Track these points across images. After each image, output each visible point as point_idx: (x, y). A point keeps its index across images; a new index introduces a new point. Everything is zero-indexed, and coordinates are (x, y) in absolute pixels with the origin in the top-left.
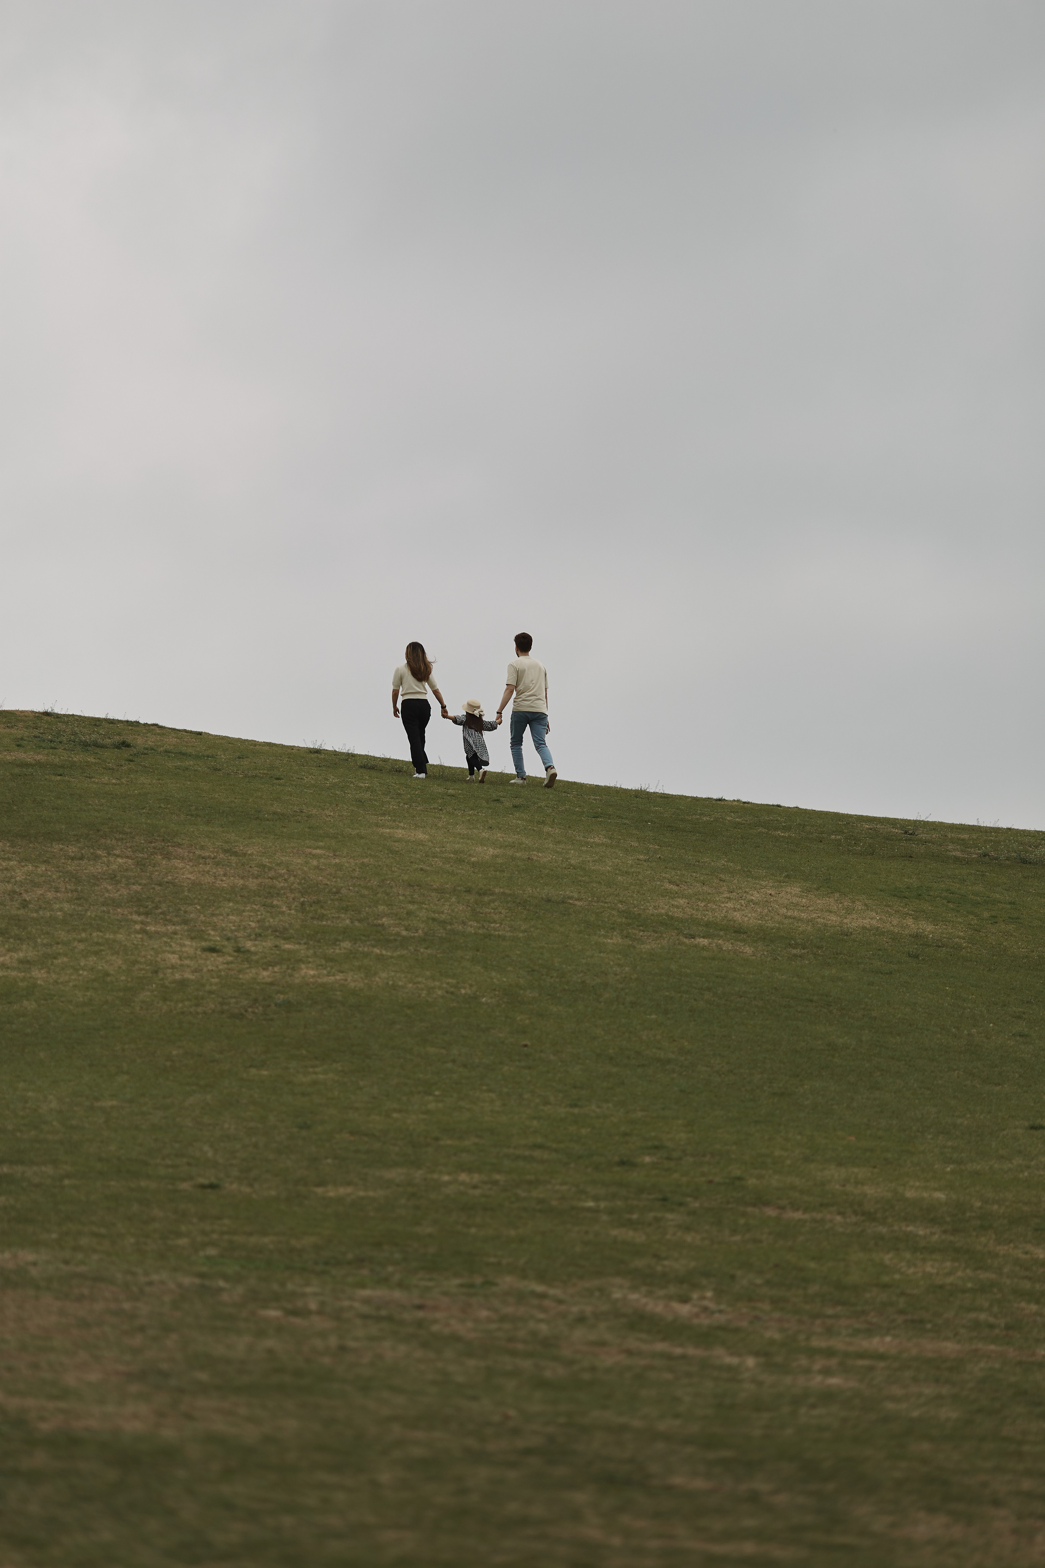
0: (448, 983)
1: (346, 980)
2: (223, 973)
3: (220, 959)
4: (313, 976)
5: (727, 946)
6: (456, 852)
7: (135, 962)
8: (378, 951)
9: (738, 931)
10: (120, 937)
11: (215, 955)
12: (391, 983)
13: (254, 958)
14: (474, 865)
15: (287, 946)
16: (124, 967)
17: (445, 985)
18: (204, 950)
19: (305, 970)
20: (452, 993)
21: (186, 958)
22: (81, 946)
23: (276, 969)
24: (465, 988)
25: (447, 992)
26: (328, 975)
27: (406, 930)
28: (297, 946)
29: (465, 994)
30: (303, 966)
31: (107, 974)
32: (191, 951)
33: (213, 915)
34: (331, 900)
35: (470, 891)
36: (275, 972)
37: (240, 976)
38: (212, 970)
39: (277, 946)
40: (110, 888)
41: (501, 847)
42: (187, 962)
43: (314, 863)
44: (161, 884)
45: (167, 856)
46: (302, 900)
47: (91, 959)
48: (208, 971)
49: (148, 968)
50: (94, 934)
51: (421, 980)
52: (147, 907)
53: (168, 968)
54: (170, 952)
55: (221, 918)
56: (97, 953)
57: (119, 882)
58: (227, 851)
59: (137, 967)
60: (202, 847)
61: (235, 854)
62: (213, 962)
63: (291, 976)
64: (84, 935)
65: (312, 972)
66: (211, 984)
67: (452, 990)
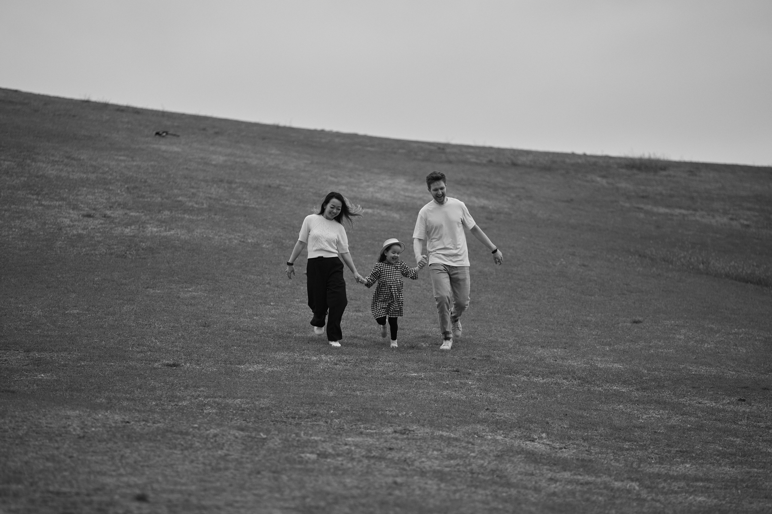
0: (239, 236)
1: (178, 234)
2: (101, 230)
3: (97, 222)
4: (157, 232)
5: (384, 213)
6: (202, 158)
7: (45, 224)
8: (188, 217)
9: (385, 205)
10: (28, 208)
11: (91, 219)
12: (205, 236)
13: (117, 221)
14: (215, 166)
15: (132, 214)
16: (39, 227)
17: (237, 237)
18: (84, 216)
19: (150, 228)
20: (243, 242)
21: (76, 221)
22: (7, 214)
23: (133, 227)
24: (250, 239)
25: (240, 241)
26: (165, 230)
27: (196, 204)
28: (138, 214)
29: (251, 242)
30: (148, 226)
31: (31, 231)
32: (76, 217)
33: (77, 195)
34: (144, 186)
35: (222, 181)
36: (133, 229)
37: (113, 232)
38: (94, 228)
39: (126, 214)
40: (8, 179)
41: (226, 155)
42: (76, 223)
43: (123, 164)
44: (37, 177)
45: (34, 160)
46: (126, 186)
47: (16, 221)
48: (92, 229)
49: (54, 227)
50: (12, 207)
51: (221, 234)
52: (36, 190)
53: (66, 227)
54: (63, 217)
55: (83, 197)
56: (19, 218)
57: (12, 176)
58: (68, 158)
59: (47, 226)
60: (53, 155)
61: (73, 159)
62: (92, 223)
63: (143, 231)
64: (6, 207)
65: (155, 229)
66: (97, 237)
67: (242, 240)
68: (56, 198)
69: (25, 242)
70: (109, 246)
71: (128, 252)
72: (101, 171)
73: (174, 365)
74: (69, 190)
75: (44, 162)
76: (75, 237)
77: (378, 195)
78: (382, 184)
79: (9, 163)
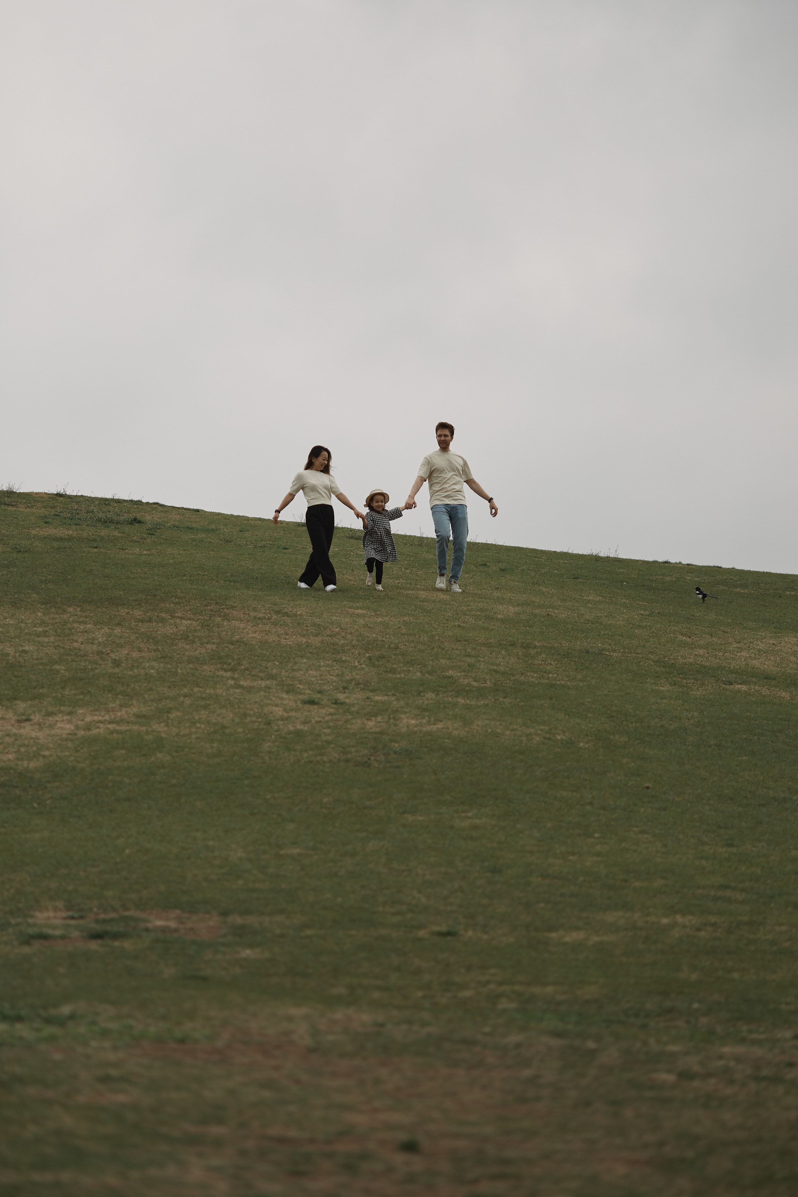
0: (542, 730)
1: (448, 728)
2: (331, 724)
3: (324, 711)
4: (416, 726)
5: (765, 691)
6: (481, 610)
7: (245, 715)
8: (463, 701)
9: (767, 678)
10: (219, 691)
11: (316, 707)
12: (490, 730)
13: (354, 709)
14: (503, 621)
15: (377, 698)
16: (237, 720)
17: (539, 732)
18: (305, 702)
19: (406, 720)
20: (549, 739)
21: (292, 710)
22: (188, 701)
23: (379, 719)
24: (559, 735)
25: (545, 738)
26: (429, 723)
27: (475, 681)
28: (386, 698)
29: (562, 739)
30: (402, 716)
31: (224, 727)
32: (292, 704)
33: (293, 670)
34: (394, 655)
35: (513, 645)
36: (379, 722)
37: (349, 726)
38: (320, 721)
39: (368, 698)
40: (188, 647)
41: (518, 605)
42: (293, 714)
43: (362, 621)
44: (232, 644)
45: (226, 617)
46: (367, 655)
47: (202, 712)
48: (317, 722)
49: (259, 720)
50: (195, 690)
51: (515, 727)
52: (230, 664)
53: (278, 720)
54: (273, 705)
55: (302, 672)
56: (205, 707)
57: (193, 642)
58: (277, 612)
59: (248, 719)
60: (254, 609)
61: (286, 614)
62: (317, 714)
63: (396, 725)
64: (185, 690)
65: (413, 722)
66: (326, 735)
67: (548, 736)
68: (261, 675)
69: (215, 745)
70: (343, 748)
71: (372, 758)
72: (328, 632)
73: (449, 934)
74: (281, 663)
75: (241, 620)
76: (291, 736)
77: (756, 663)
78: (761, 646)
79: (189, 622)
